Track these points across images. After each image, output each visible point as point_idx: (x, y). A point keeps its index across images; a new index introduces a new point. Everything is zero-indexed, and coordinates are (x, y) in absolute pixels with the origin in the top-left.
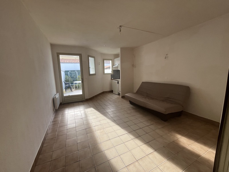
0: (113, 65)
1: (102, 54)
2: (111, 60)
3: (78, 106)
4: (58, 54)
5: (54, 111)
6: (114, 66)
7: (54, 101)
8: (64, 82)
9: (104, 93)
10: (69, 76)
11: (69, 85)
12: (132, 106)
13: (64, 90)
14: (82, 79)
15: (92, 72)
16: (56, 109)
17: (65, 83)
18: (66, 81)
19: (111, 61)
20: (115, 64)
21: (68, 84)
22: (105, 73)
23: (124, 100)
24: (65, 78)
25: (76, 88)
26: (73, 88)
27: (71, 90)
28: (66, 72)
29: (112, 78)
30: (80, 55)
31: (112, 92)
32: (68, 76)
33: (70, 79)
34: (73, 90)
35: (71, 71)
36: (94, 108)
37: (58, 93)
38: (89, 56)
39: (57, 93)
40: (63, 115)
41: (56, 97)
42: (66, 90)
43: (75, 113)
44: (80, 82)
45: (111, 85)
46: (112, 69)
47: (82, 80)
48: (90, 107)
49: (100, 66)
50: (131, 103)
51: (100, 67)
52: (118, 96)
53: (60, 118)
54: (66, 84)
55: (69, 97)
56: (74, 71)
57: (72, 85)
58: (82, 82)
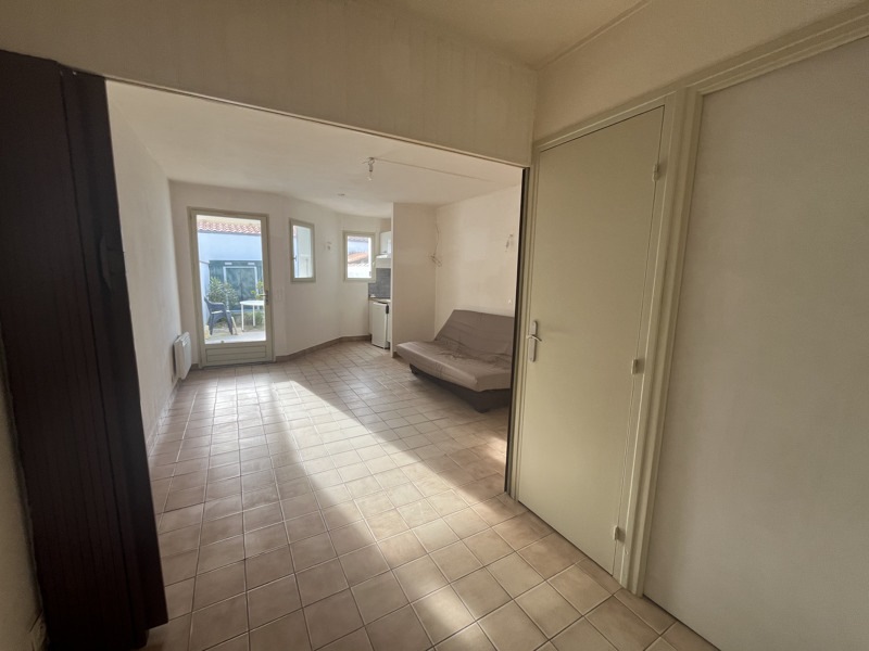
0: (377, 251)
1: (341, 217)
2: (372, 235)
3: (249, 377)
4: (192, 213)
5: (176, 382)
6: (380, 257)
7: (174, 352)
8: (206, 300)
9: (341, 342)
10: (225, 279)
11: (224, 311)
12: (415, 378)
13: (206, 328)
14: (266, 292)
15: (303, 270)
16: (180, 379)
17: (209, 305)
18: (211, 298)
19: (370, 239)
20: (383, 250)
21: (222, 307)
22: (349, 276)
23: (399, 365)
24: (208, 288)
25: (248, 323)
26: (239, 325)
27: (231, 331)
28: (215, 265)
29: (373, 296)
30: (265, 220)
31: (367, 339)
32: (222, 281)
33: (229, 292)
34: (236, 329)
35: (234, 263)
36: (298, 382)
37: (187, 334)
38: (292, 222)
39: (183, 333)
40: (202, 397)
41: (181, 342)
42: (211, 329)
43: (239, 392)
44: (262, 303)
45: (368, 317)
46: (373, 267)
47: (267, 296)
48: (288, 378)
49: (331, 255)
50: (416, 371)
51: (333, 256)
52: (384, 352)
53: (190, 403)
54: (212, 308)
55: (223, 346)
56: (245, 263)
57: (236, 312)
58: (267, 301)
